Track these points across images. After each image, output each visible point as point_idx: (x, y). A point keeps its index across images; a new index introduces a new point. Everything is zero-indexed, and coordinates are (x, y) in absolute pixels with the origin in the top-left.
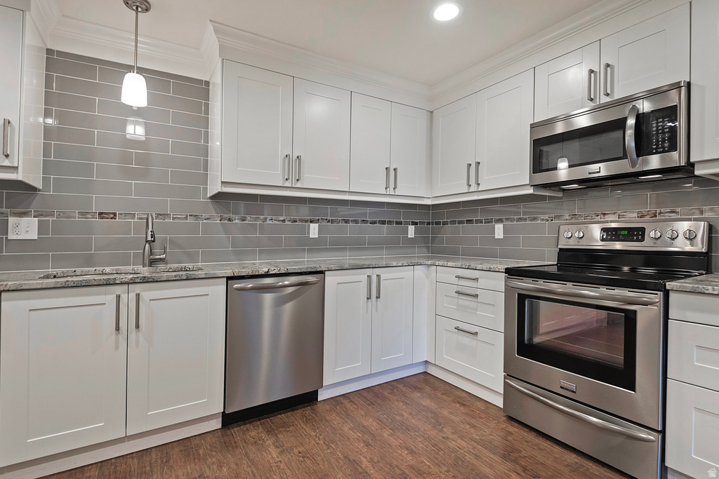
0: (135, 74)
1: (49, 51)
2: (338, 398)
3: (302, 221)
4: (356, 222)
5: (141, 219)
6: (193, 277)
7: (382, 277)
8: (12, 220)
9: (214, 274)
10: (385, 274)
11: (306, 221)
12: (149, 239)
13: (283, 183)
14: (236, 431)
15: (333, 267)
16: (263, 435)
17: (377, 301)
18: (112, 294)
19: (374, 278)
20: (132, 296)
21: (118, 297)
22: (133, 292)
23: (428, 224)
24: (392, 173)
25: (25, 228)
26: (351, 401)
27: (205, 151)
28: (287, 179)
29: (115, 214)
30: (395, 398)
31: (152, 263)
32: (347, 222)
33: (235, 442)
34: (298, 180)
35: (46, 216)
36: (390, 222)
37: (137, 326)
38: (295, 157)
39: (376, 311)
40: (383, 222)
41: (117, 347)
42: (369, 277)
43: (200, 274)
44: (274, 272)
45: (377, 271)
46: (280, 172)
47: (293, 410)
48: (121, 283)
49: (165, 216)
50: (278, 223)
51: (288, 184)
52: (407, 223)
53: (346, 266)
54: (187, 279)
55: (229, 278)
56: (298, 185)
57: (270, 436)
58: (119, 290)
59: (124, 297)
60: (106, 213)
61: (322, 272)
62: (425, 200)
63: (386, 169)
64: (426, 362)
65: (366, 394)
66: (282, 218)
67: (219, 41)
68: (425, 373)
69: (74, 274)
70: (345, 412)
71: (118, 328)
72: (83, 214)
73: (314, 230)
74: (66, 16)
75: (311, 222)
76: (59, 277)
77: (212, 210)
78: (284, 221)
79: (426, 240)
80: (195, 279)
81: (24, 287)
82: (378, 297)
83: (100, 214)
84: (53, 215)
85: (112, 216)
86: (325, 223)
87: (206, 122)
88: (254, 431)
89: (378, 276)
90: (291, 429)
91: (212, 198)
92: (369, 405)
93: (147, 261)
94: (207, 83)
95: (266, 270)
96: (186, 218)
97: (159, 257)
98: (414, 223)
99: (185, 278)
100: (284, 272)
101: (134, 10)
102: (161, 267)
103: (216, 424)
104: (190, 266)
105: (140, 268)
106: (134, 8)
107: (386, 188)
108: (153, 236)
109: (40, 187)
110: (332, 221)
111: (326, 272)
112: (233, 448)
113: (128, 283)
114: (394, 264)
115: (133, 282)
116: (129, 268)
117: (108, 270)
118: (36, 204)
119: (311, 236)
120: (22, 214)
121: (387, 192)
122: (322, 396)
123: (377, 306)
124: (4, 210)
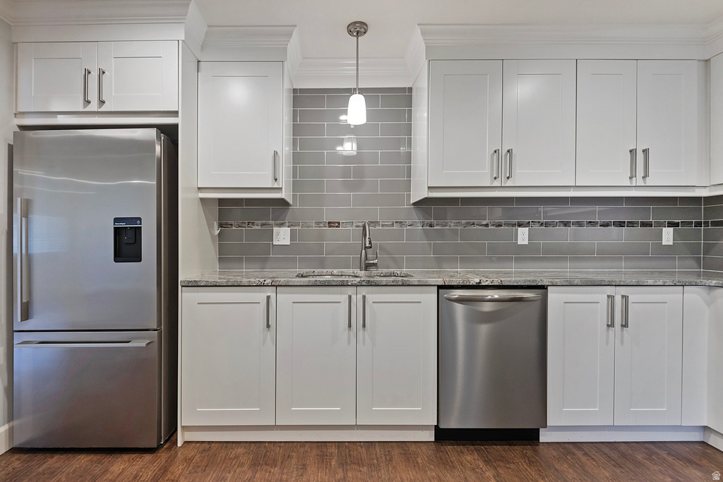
0: (357, 95)
1: (295, 91)
2: (567, 445)
3: (507, 224)
4: (579, 224)
5: (357, 226)
6: (408, 283)
7: (631, 299)
8: (275, 229)
9: (426, 281)
10: (635, 295)
11: (514, 225)
12: (368, 245)
13: (492, 183)
14: (451, 450)
15: (558, 281)
16: (481, 464)
17: (622, 331)
18: (346, 294)
19: (618, 299)
20: (360, 297)
21: (350, 297)
22: (360, 294)
23: (698, 224)
24: (640, 157)
25: (282, 236)
26: (586, 454)
27: (408, 157)
28: (495, 178)
29: (339, 223)
30: (656, 468)
31: (367, 267)
32: (566, 224)
33: (451, 461)
34: (508, 178)
35: (295, 226)
36: (631, 224)
37: (364, 326)
38: (505, 151)
39: (622, 342)
40: (621, 224)
41: (349, 342)
42: (611, 297)
43: (414, 280)
44: (486, 283)
45: (623, 291)
46: (487, 171)
47: (510, 445)
48: (352, 285)
49: (375, 223)
50: (481, 227)
51: (497, 183)
52: (661, 225)
53: (576, 282)
54: (402, 285)
55: (440, 287)
56: (509, 183)
57: (488, 467)
58: (351, 290)
59: (354, 297)
60: (333, 223)
61: (544, 288)
62: (697, 190)
63: (631, 151)
64: (706, 428)
65: (607, 450)
66: (484, 222)
67: (425, 43)
68: (703, 443)
69: (313, 274)
70: (580, 466)
71: (350, 326)
72: (318, 223)
73: (523, 236)
74: (306, 58)
75: (520, 225)
76: (304, 277)
77: (415, 217)
78: (487, 225)
79: (694, 250)
80: (409, 285)
81: (290, 284)
82: (625, 325)
83: (329, 223)
84: (299, 225)
85: (337, 224)
86: (537, 227)
87: (409, 130)
88: (470, 456)
89: (625, 298)
90: (512, 466)
91: (415, 204)
92: (615, 466)
93: (363, 266)
94: (410, 89)
95: (478, 281)
96: (393, 225)
97: (372, 262)
98: (671, 225)
99: (401, 284)
100: (497, 284)
101: (355, 36)
102: (374, 271)
103: (430, 436)
104: (398, 271)
105: (358, 272)
106: (355, 34)
107: (631, 178)
108: (370, 243)
109: (291, 203)
110: (547, 224)
111: (549, 288)
112: (450, 467)
113: (356, 286)
114: (650, 282)
115: (360, 285)
116: (350, 271)
117: (335, 272)
118: (289, 217)
119: (520, 242)
120: (281, 225)
121: (631, 183)
122: (545, 437)
123: (622, 337)
124: (271, 222)
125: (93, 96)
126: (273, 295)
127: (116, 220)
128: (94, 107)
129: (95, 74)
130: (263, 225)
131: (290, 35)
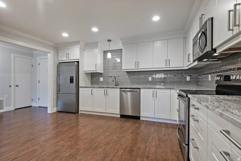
3: (146, 76)
7: (157, 91)
14: (123, 119)
21: (105, 90)
23: (198, 75)
34: (138, 67)
36: (178, 76)
40: (175, 76)
41: (105, 98)
42: (153, 91)
44: (128, 88)
46: (134, 66)
48: (105, 88)
51: (136, 68)
52: (186, 76)
53: (146, 88)
55: (120, 88)
61: (140, 89)
66: (142, 76)
67: (122, 42)
72: (108, 77)
73: (150, 79)
75: (149, 76)
82: (156, 97)
84: (104, 77)
85: (111, 77)
91: (127, 72)
98: (189, 76)
100: (130, 88)
103: (119, 116)
120: (101, 77)
121: (166, 67)
122: (141, 119)
123: (156, 99)
124: (100, 77)
125: (68, 58)
126: (93, 89)
127: (70, 77)
128: (68, 59)
129: (68, 54)
130: (98, 77)
131: (98, 43)
